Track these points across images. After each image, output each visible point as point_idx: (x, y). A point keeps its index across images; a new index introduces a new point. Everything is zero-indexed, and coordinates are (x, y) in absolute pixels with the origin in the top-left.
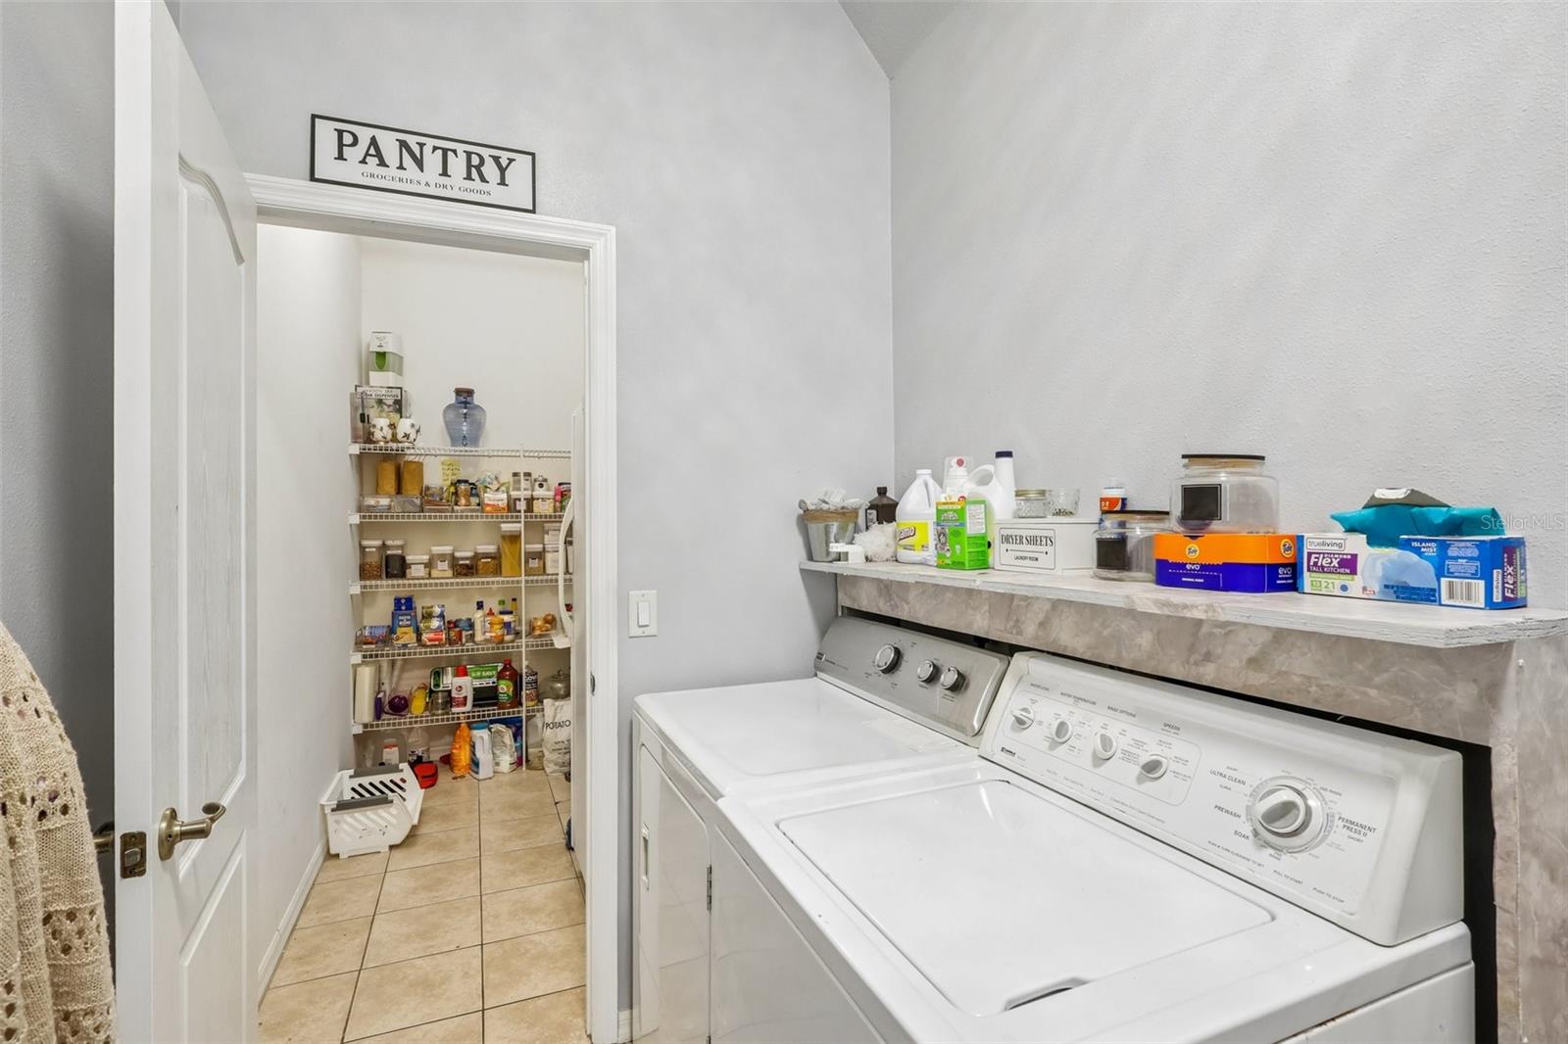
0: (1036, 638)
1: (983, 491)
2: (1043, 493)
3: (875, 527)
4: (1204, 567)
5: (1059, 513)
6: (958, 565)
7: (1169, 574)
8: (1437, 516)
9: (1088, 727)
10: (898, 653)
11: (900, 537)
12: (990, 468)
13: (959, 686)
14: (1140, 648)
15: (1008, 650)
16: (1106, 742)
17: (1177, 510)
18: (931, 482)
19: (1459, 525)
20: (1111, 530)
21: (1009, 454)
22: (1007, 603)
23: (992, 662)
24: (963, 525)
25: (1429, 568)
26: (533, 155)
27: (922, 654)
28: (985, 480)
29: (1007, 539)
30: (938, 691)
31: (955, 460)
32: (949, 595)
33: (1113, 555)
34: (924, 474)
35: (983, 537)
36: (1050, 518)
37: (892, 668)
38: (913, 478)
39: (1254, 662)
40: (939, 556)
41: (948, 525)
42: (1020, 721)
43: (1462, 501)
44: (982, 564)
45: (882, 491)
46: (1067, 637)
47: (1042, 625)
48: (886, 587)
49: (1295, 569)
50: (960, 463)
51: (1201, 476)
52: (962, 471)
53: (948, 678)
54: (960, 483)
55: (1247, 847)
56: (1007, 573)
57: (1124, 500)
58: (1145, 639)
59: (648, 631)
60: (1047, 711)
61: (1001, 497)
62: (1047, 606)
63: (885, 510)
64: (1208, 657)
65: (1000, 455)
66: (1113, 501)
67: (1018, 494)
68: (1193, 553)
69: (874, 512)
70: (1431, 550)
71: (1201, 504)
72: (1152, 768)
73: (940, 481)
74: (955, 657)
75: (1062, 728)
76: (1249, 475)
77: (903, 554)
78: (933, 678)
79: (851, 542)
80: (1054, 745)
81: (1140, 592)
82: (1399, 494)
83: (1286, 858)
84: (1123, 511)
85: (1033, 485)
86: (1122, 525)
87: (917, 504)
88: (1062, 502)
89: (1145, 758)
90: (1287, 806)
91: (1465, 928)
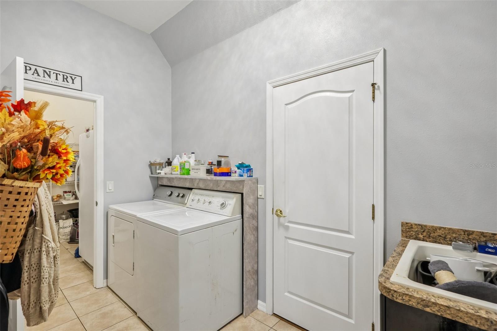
0: (197, 186)
1: (189, 160)
2: (199, 161)
3: (167, 167)
4: (219, 173)
5: (202, 164)
6: (184, 174)
7: (216, 174)
8: (244, 165)
9: (202, 199)
10: (172, 193)
11: (172, 169)
12: (190, 155)
13: (183, 196)
14: (211, 186)
15: (191, 189)
16: (204, 200)
17: (216, 165)
18: (179, 158)
19: (247, 167)
20: (209, 167)
21: (194, 153)
22: (192, 180)
23: (189, 191)
24: (185, 166)
25: (242, 172)
26: (81, 77)
27: (176, 192)
28: (189, 158)
29: (193, 169)
30: (179, 198)
31: (184, 154)
32: (182, 180)
33: (209, 172)
34: (178, 156)
35: (189, 169)
36: (200, 165)
37: (170, 195)
38: (175, 157)
39: (224, 186)
40: (180, 173)
41: (182, 166)
42: (193, 200)
43: (247, 164)
44: (189, 174)
45: (169, 159)
46: (202, 186)
47: (198, 184)
48: (169, 179)
49: (230, 173)
50: (185, 154)
51: (220, 159)
52: (185, 156)
53: (181, 195)
54: (185, 158)
55: (219, 210)
56: (193, 174)
57: (212, 162)
58: (211, 185)
59: (111, 191)
60: (197, 198)
61: (192, 161)
62: (198, 180)
63: (169, 163)
64: (219, 186)
65: (192, 153)
66: (210, 162)
67: (195, 161)
68: (218, 171)
69: (167, 164)
70: (243, 170)
71: (219, 163)
72: (210, 202)
73: (181, 157)
74: (182, 192)
75: (199, 200)
76: (226, 159)
77: (173, 173)
78: (178, 196)
79: (161, 170)
80: (198, 203)
81: (212, 177)
82: (241, 162)
83: (223, 210)
84: (211, 164)
85: (198, 159)
86: (211, 166)
87: (176, 162)
88: (202, 163)
89: (209, 201)
90: (223, 203)
91: (241, 215)
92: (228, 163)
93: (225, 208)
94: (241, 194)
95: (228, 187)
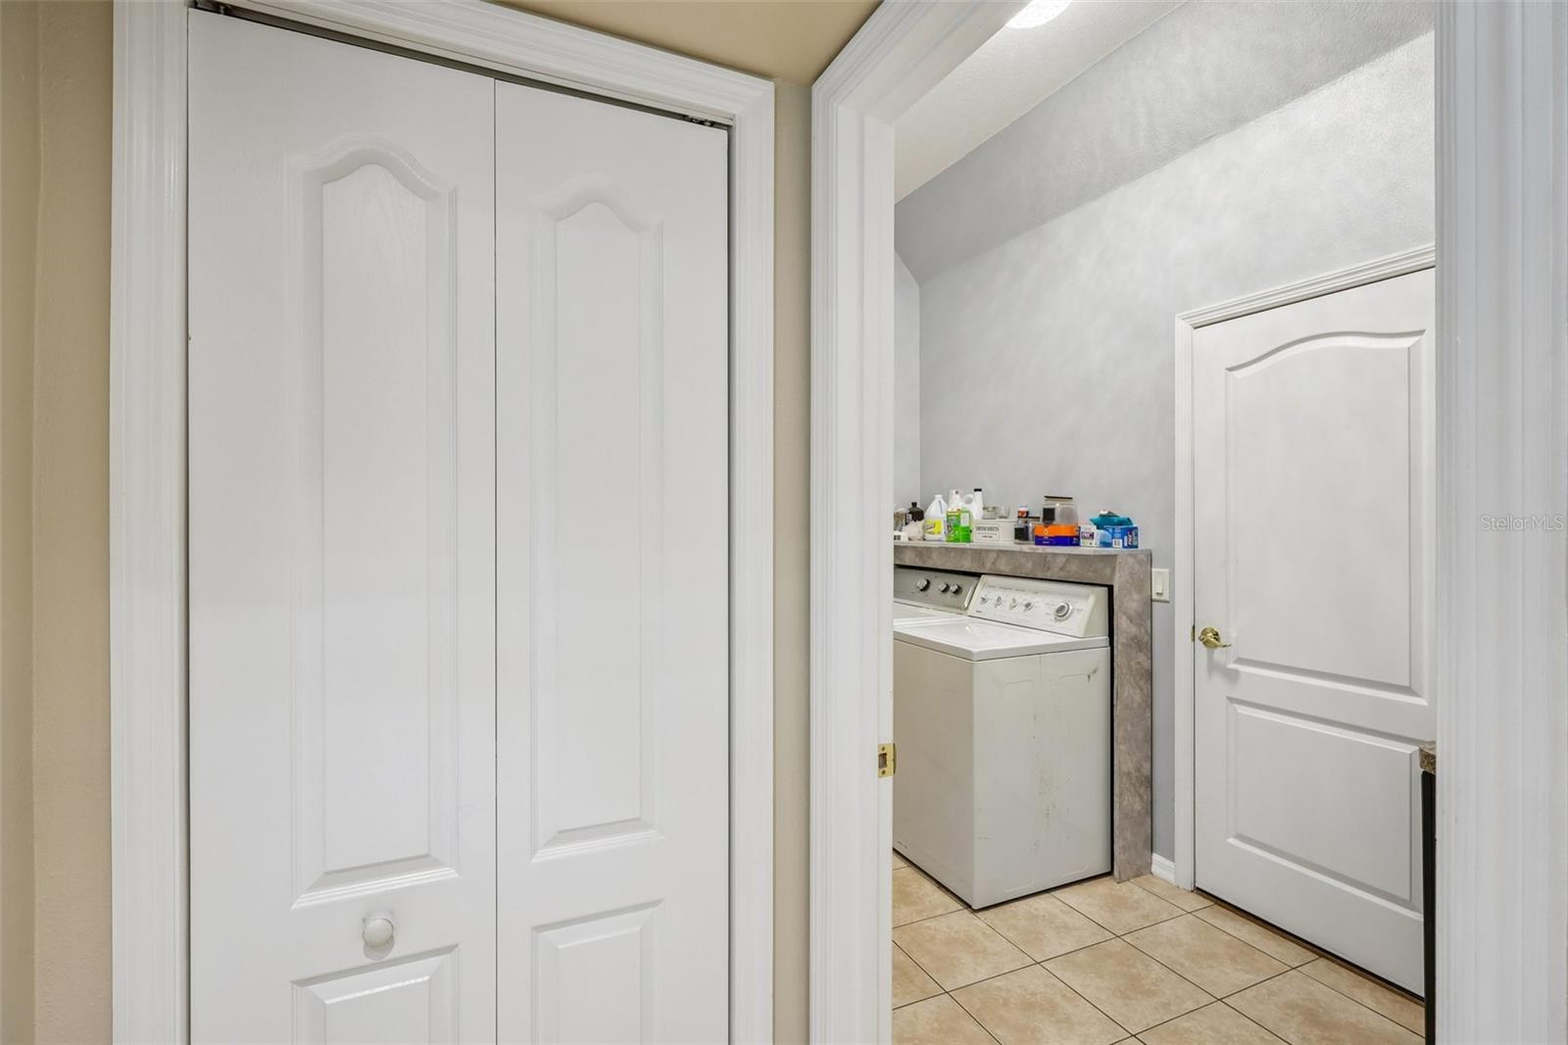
0: (991, 569)
1: (968, 507)
2: (994, 508)
3: (912, 523)
4: (1050, 538)
5: (1001, 517)
6: (957, 540)
7: (1039, 541)
8: (1116, 519)
9: (1007, 597)
10: (928, 582)
11: (925, 528)
12: (971, 496)
13: (958, 592)
14: (1028, 567)
15: (978, 575)
16: (1014, 600)
17: (1042, 517)
18: (943, 502)
19: (1121, 523)
20: (1021, 524)
21: (980, 490)
22: (979, 554)
23: (973, 580)
24: (959, 522)
25: (1110, 535)
27: (939, 583)
28: (969, 501)
29: (979, 528)
30: (949, 594)
31: (954, 492)
32: (952, 554)
33: (1021, 534)
34: (939, 497)
35: (968, 528)
36: (998, 520)
37: (925, 589)
38: (933, 499)
39: (1061, 569)
40: (948, 537)
41: (952, 523)
42: (984, 599)
43: (1122, 515)
44: (968, 540)
45: (914, 504)
46: (1003, 567)
47: (993, 563)
48: (920, 552)
49: (1078, 537)
50: (957, 493)
51: (1050, 505)
52: (958, 496)
53: (953, 588)
54: (957, 503)
55: (1053, 623)
56: (979, 540)
57: (1027, 513)
58: (1030, 565)
60: (993, 595)
61: (976, 509)
62: (994, 555)
63: (917, 515)
64: (1049, 569)
65: (976, 490)
66: (1023, 513)
67: (984, 508)
68: (1047, 533)
69: (910, 516)
70: (1111, 530)
71: (1049, 515)
72: (1028, 605)
73: (947, 501)
74: (954, 582)
75: (999, 598)
76: (1066, 504)
77: (928, 536)
78: (945, 590)
79: (900, 530)
80: (996, 605)
81: (1028, 547)
82: (1105, 513)
83: (1063, 623)
84: (1026, 517)
85: (990, 505)
86: (1026, 522)
87: (935, 512)
88: (1003, 513)
89: (1026, 602)
90: (1063, 607)
91: (1107, 637)
92: (1070, 515)
93: (1067, 619)
94: (1106, 589)
95: (1074, 570)
